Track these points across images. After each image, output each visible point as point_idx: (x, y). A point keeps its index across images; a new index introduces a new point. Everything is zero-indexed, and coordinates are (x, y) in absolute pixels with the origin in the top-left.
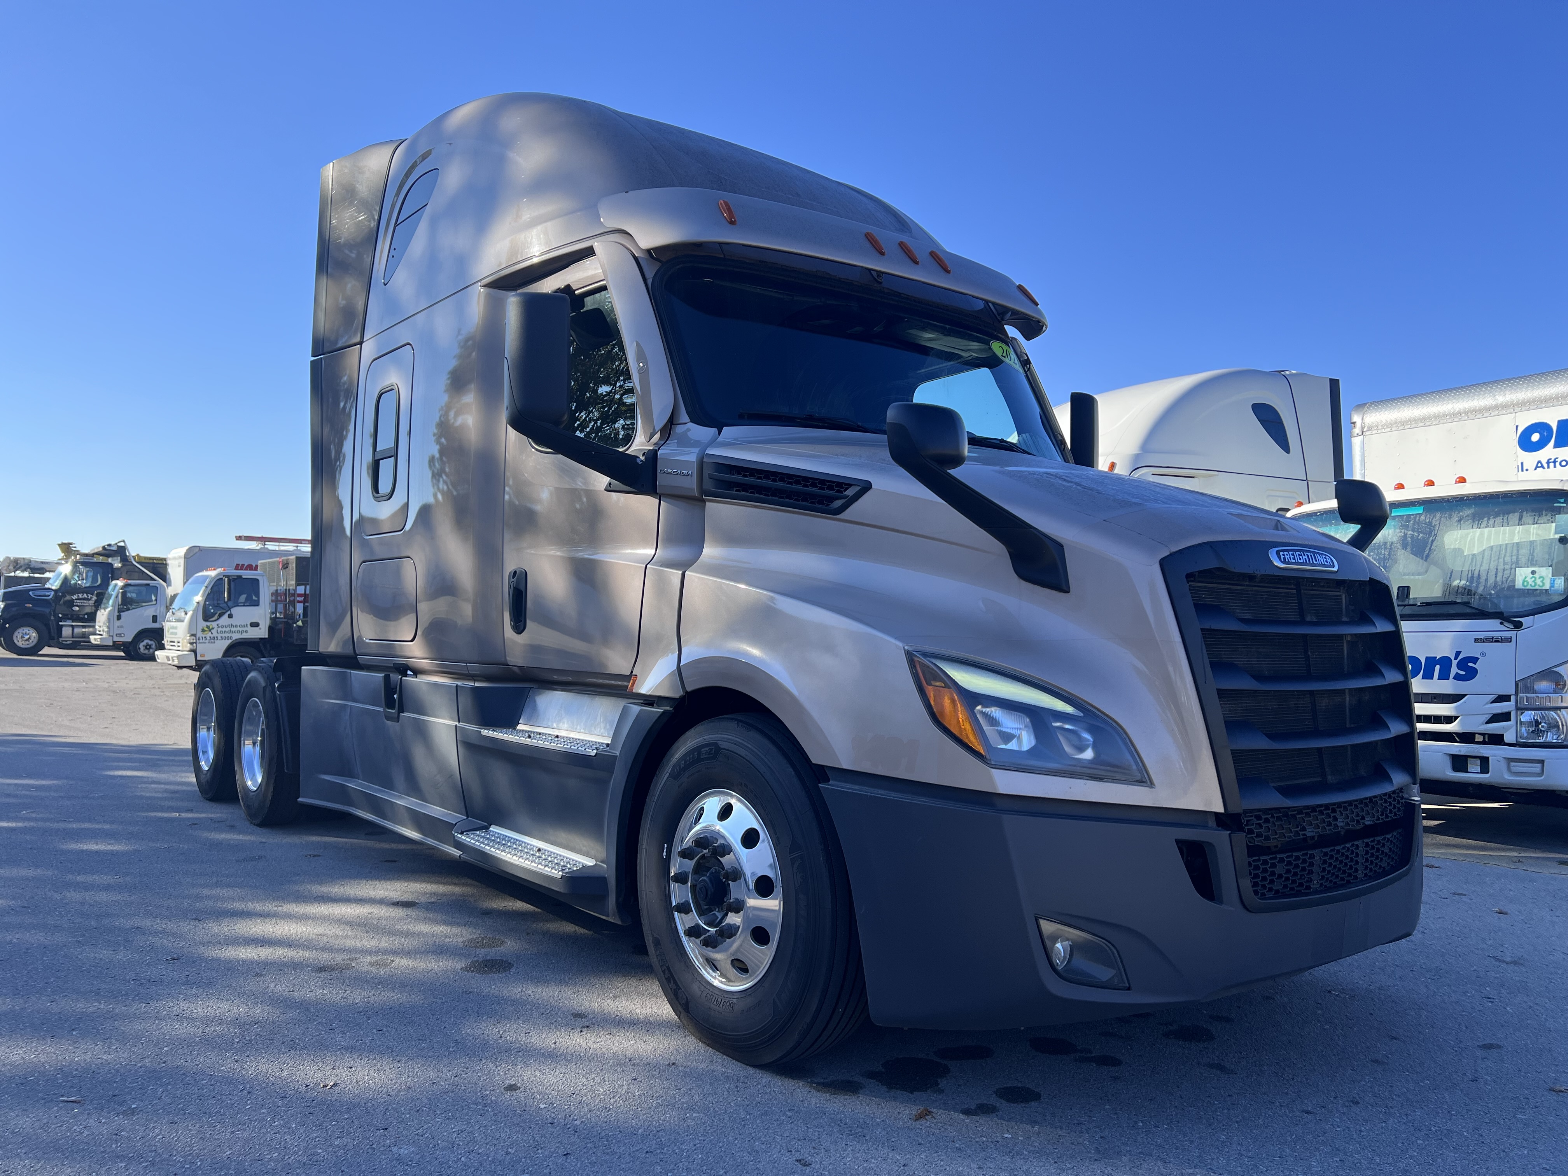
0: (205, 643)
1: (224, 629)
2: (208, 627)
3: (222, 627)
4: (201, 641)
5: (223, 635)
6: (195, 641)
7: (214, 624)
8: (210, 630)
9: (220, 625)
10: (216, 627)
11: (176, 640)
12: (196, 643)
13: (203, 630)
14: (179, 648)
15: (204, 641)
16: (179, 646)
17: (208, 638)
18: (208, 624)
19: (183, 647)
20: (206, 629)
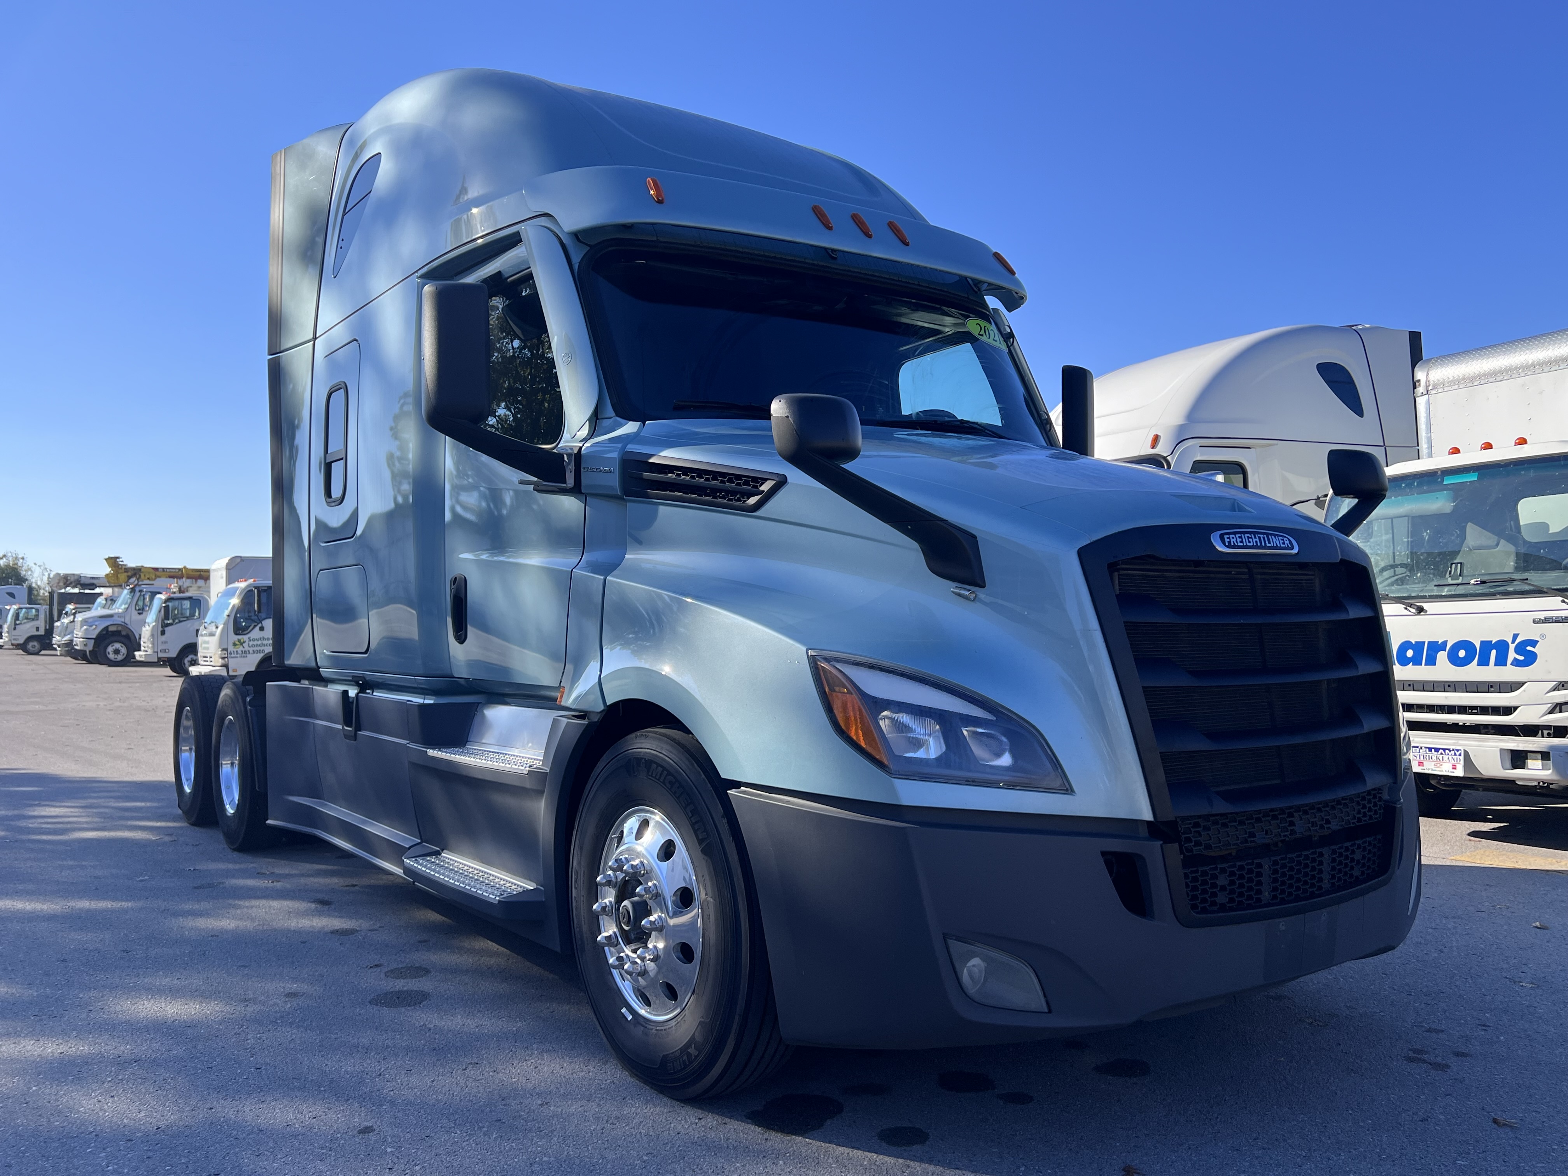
0: (237, 657)
1: (255, 643)
2: (239, 640)
3: (254, 640)
4: (233, 655)
5: (255, 649)
6: (226, 656)
7: (244, 638)
8: (242, 644)
9: (251, 639)
10: (247, 640)
11: (208, 655)
12: (227, 657)
13: (235, 645)
14: (212, 664)
15: (235, 655)
16: (211, 661)
17: (240, 652)
18: (240, 637)
19: (215, 662)
20: (237, 643)
